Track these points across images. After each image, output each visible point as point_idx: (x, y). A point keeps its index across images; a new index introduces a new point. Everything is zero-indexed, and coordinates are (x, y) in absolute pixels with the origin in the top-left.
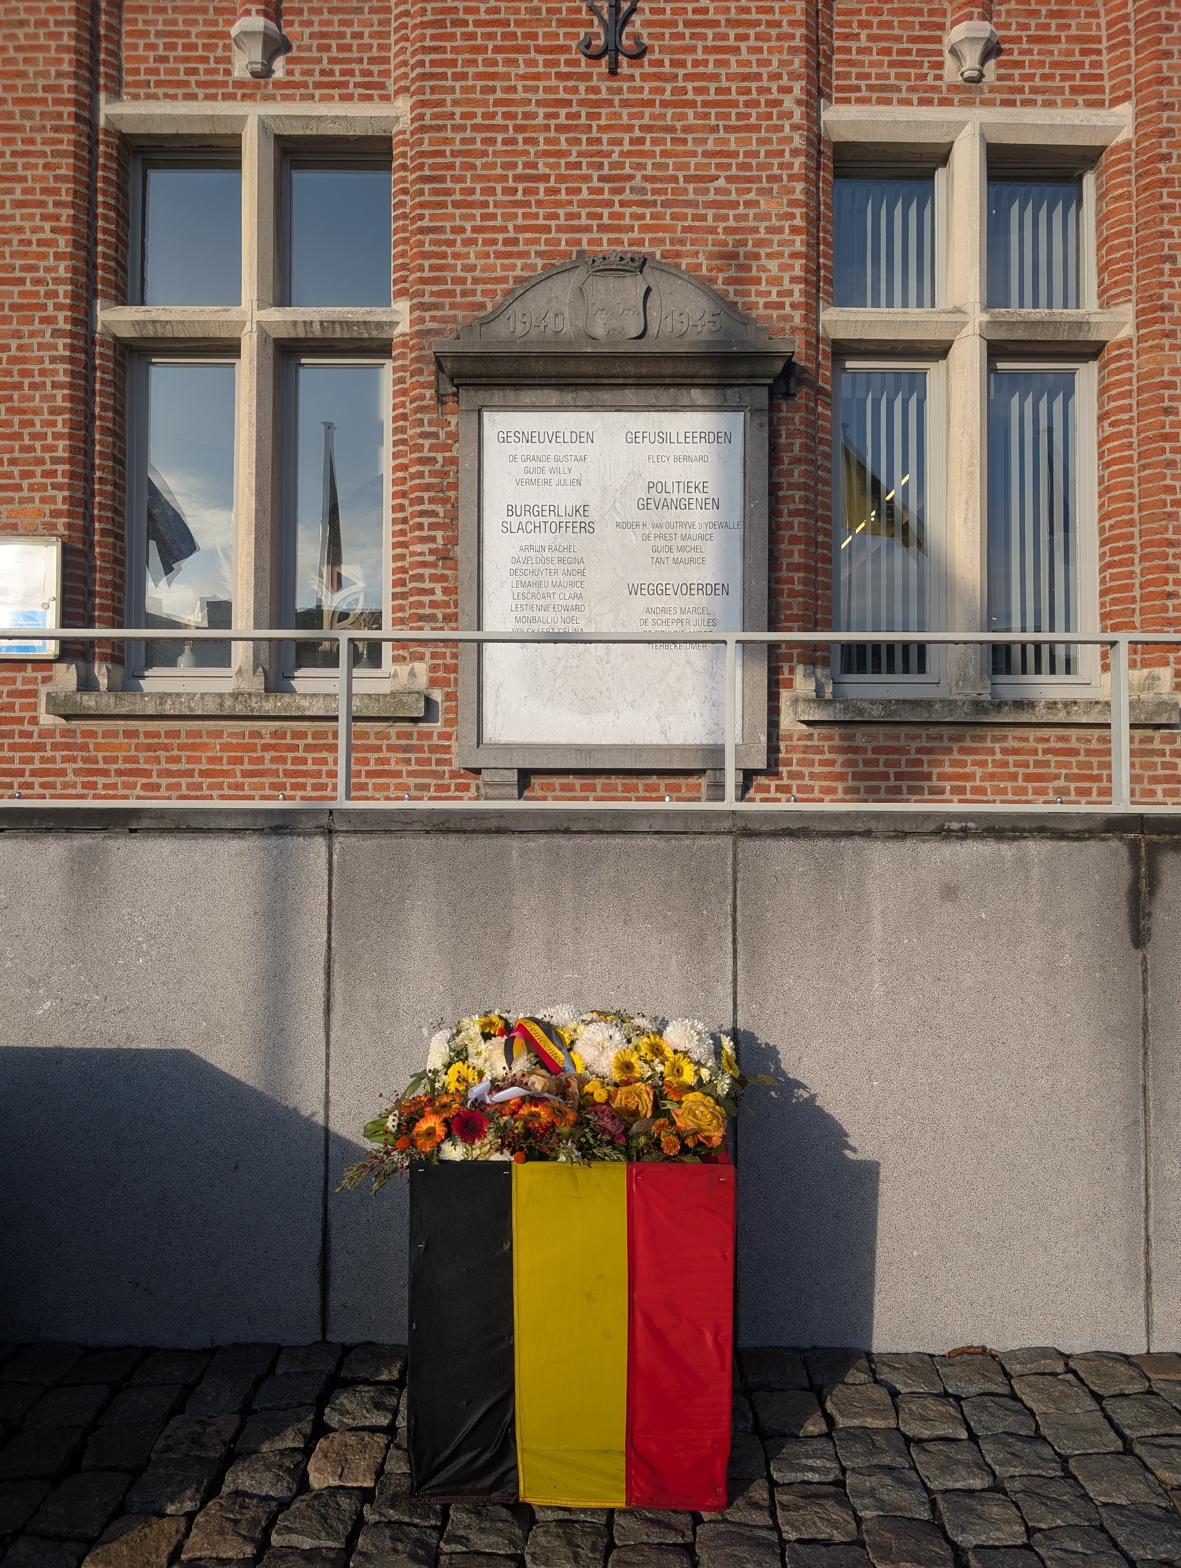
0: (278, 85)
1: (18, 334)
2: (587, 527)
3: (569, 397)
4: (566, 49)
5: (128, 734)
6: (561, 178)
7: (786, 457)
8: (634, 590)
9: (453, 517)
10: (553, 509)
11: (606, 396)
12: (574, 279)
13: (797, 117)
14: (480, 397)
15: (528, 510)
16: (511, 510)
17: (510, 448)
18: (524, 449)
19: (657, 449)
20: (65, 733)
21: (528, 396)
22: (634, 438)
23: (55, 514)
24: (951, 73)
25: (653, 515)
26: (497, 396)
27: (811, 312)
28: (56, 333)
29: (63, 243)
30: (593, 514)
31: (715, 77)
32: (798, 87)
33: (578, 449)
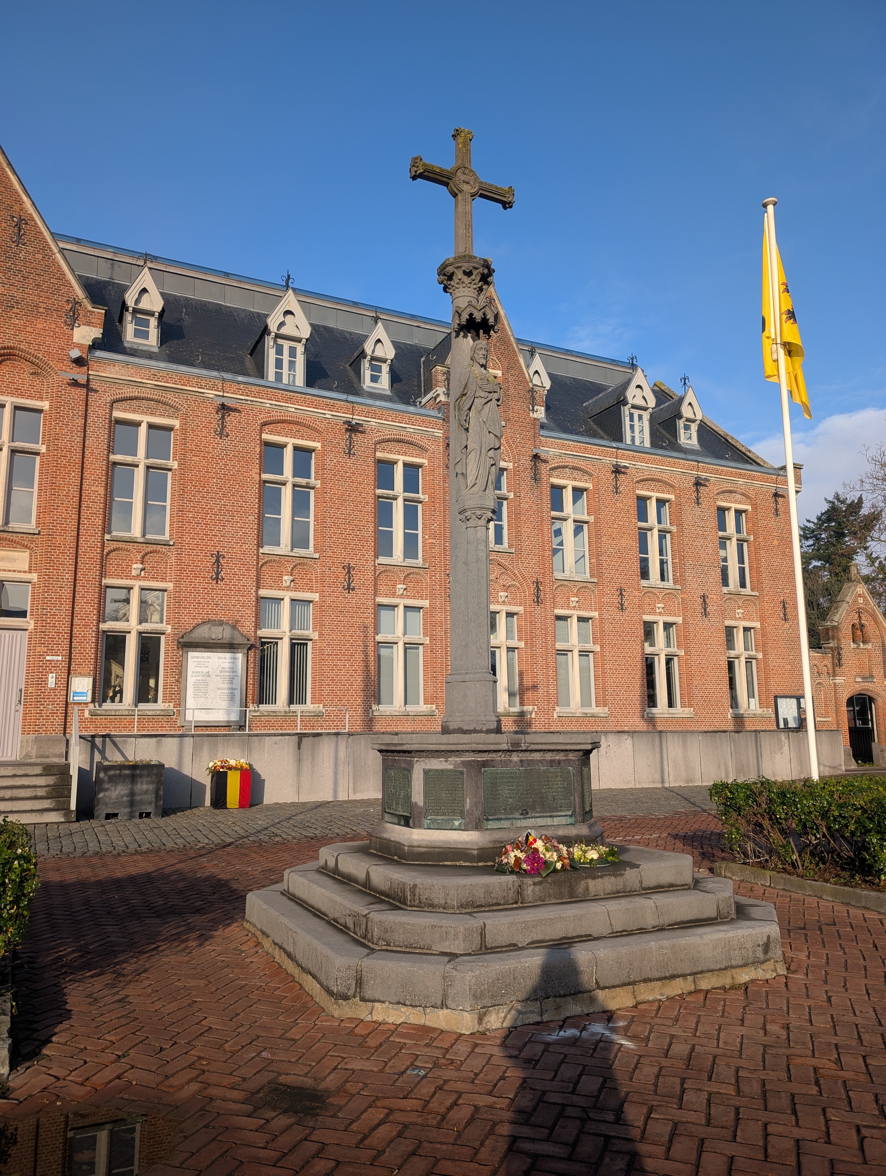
0: (142, 577)
1: (84, 631)
2: (209, 676)
3: (206, 650)
4: (207, 578)
5: (105, 719)
6: (205, 604)
7: (249, 662)
8: (218, 689)
9: (180, 673)
10: (202, 672)
11: (214, 650)
12: (209, 626)
13: (254, 594)
14: (188, 649)
15: (197, 672)
16: (193, 672)
17: (193, 660)
18: (196, 660)
19: (224, 660)
20: (91, 719)
21: (198, 649)
22: (219, 658)
23: (90, 670)
24: (284, 584)
25: (223, 674)
26: (192, 649)
27: (255, 632)
28: (93, 631)
29: (95, 612)
30: (210, 673)
31: (238, 585)
32: (254, 588)
33: (208, 660)
